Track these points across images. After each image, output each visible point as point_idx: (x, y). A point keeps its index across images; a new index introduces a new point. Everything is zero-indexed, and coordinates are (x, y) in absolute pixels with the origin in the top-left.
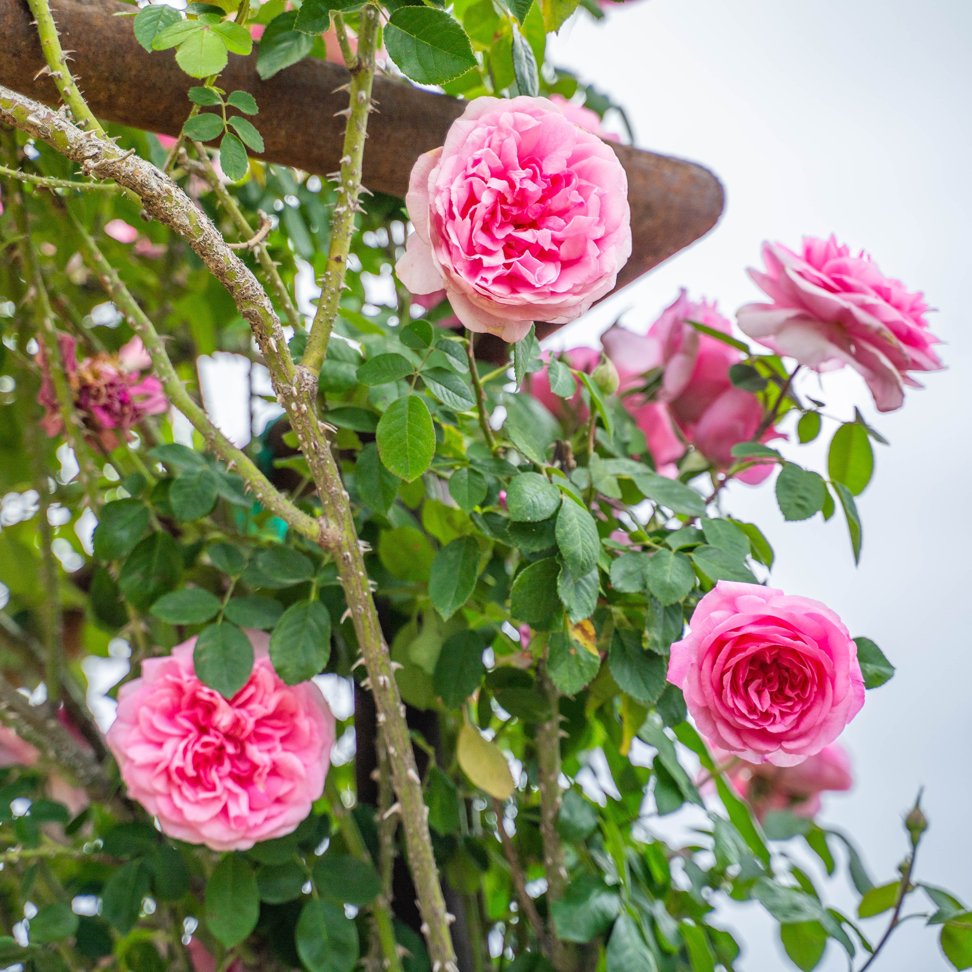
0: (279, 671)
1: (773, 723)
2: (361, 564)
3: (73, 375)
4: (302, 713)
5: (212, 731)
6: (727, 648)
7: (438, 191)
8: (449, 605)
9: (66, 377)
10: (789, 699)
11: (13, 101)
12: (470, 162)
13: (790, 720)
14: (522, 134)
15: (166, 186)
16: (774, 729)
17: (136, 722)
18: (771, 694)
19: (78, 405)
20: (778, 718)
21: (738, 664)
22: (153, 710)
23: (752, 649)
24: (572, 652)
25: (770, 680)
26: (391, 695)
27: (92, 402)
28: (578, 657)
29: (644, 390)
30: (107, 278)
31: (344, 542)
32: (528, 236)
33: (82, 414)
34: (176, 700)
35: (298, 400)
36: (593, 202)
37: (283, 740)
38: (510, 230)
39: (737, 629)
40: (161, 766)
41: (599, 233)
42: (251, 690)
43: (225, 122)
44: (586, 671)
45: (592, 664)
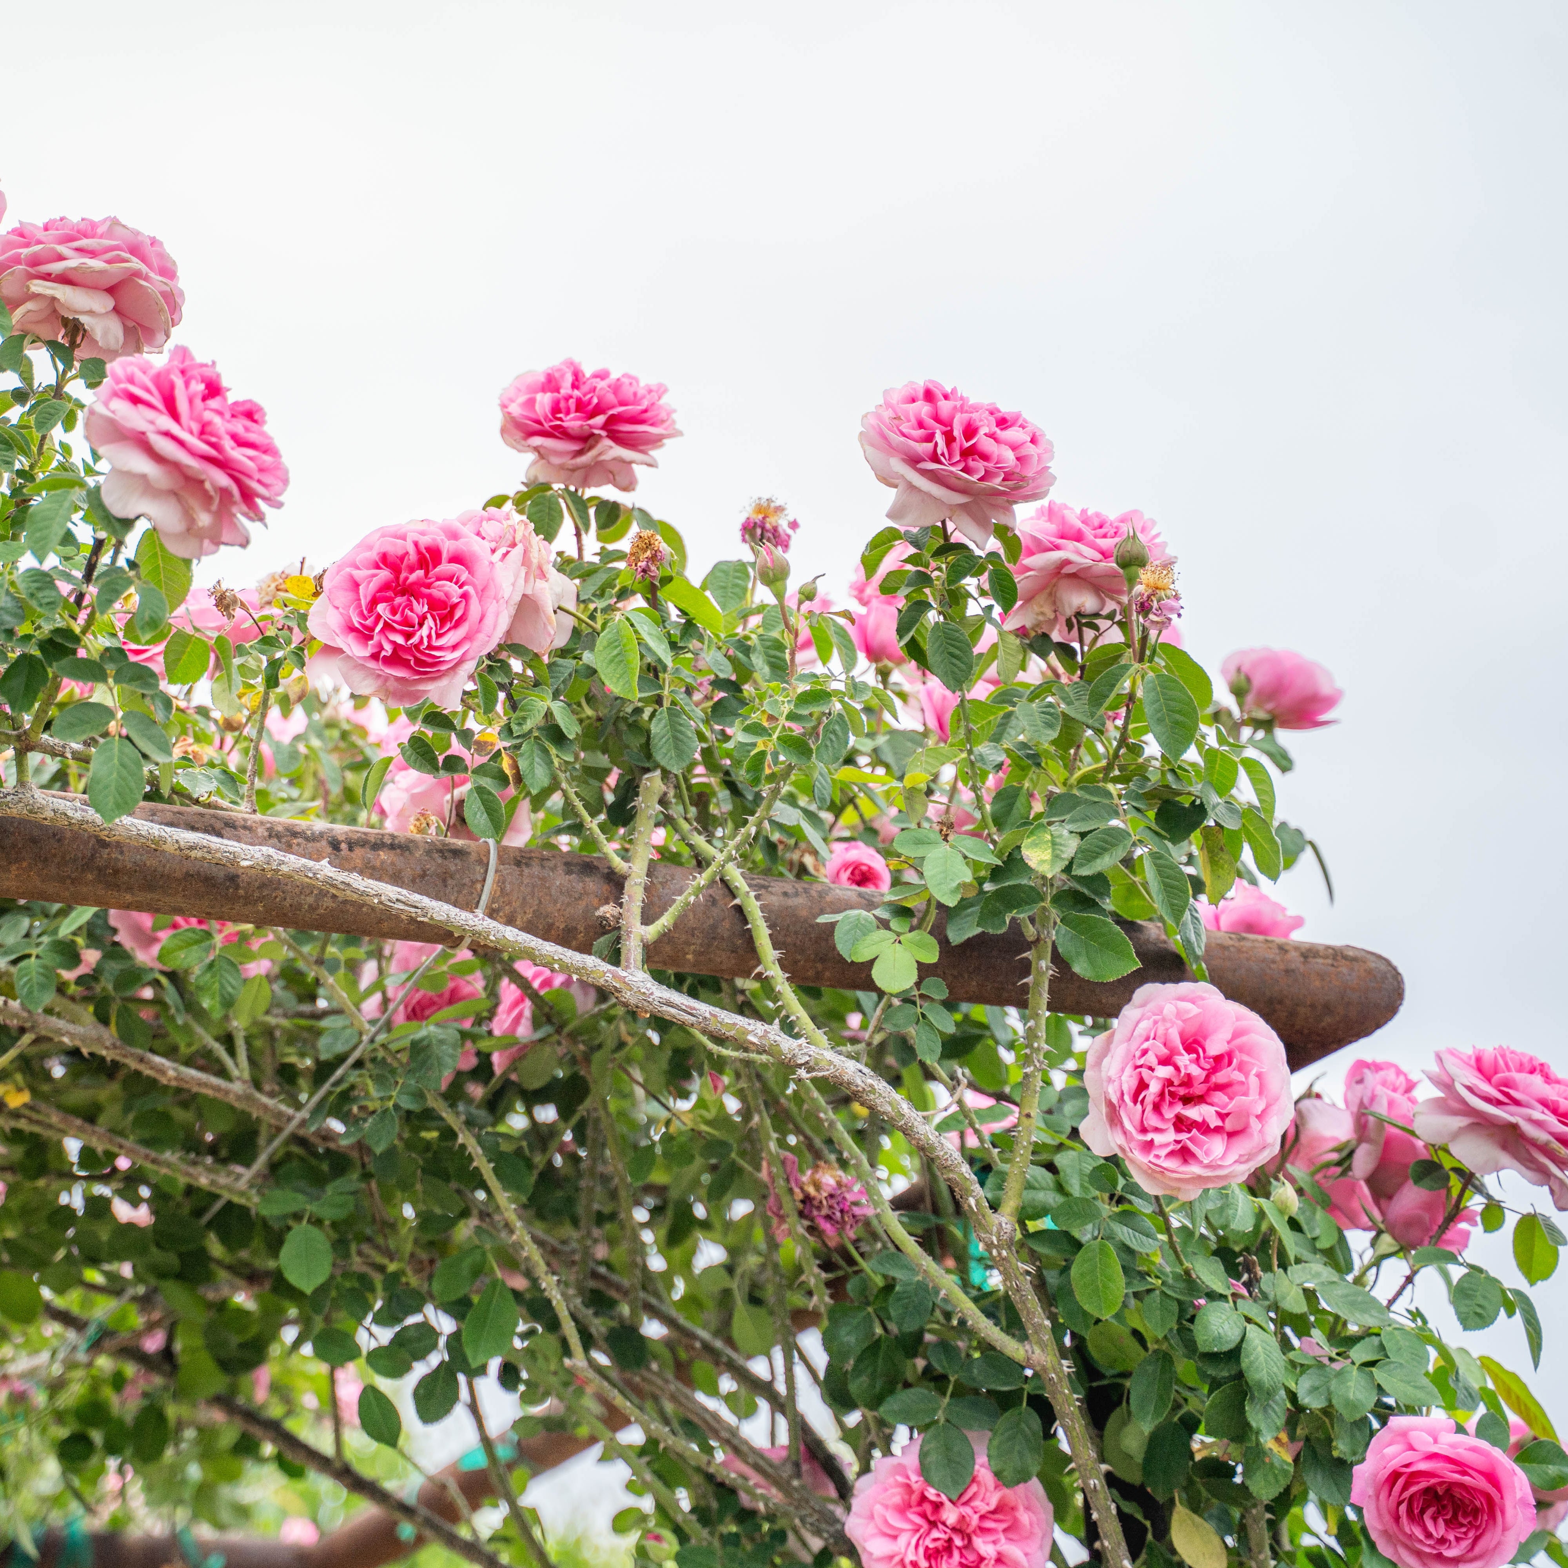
0: (997, 1474)
1: (1449, 1547)
2: (1066, 1382)
3: (797, 1190)
4: (1021, 1508)
5: (940, 1526)
6: (1401, 1482)
7: (1110, 1080)
8: (1149, 1417)
9: (791, 1191)
10: (1462, 1525)
11: (735, 1024)
12: (1138, 1054)
13: (1465, 1544)
14: (1184, 1021)
15: (870, 1081)
16: (1449, 1553)
17: (872, 1517)
18: (1445, 1521)
19: (801, 1214)
20: (1454, 1543)
21: (1412, 1497)
22: (886, 1507)
23: (1423, 1485)
24: (1267, 1460)
25: (1444, 1507)
26: (1101, 1496)
27: (815, 1213)
28: (1272, 1465)
29: (1339, 1163)
30: (822, 1115)
31: (1049, 1365)
32: (1194, 1113)
33: (807, 1223)
34: (906, 1497)
35: (999, 1247)
36: (1253, 1081)
37: (1005, 1531)
38: (1179, 1108)
39: (1407, 1466)
40: (897, 1559)
41: (1259, 1108)
42: (974, 1488)
43: (919, 1010)
44: (1280, 1478)
45: (1285, 1472)
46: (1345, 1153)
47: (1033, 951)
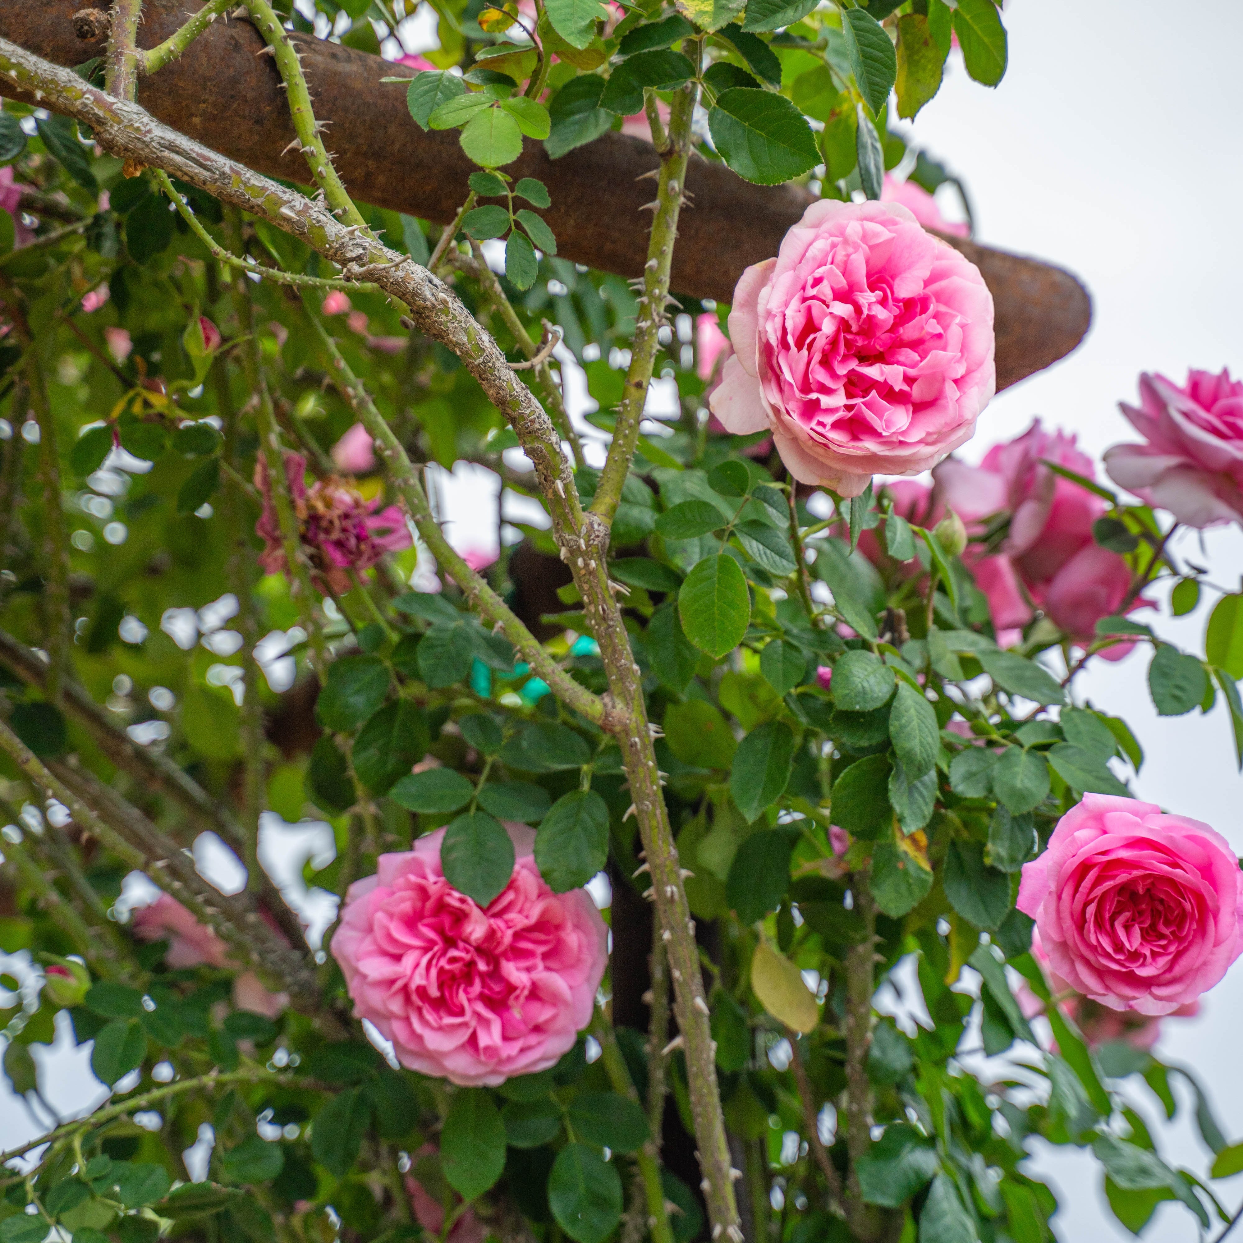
0: (544, 875)
1: (1143, 965)
2: (651, 752)
3: (300, 503)
4: (569, 926)
5: (461, 944)
6: (1092, 875)
7: (769, 315)
8: (755, 804)
9: (292, 505)
10: (1163, 937)
11: (264, 189)
12: (810, 281)
13: (1163, 961)
14: (871, 248)
15: (442, 295)
16: (1144, 972)
17: (370, 929)
18: (1141, 929)
19: (304, 539)
20: (1149, 959)
21: (1105, 894)
22: (391, 916)
23: (1123, 877)
24: (900, 866)
25: (1141, 913)
26: (679, 909)
27: (322, 536)
28: (906, 873)
29: (984, 539)
30: (350, 390)
31: (633, 726)
32: (874, 372)
33: (310, 550)
34: (419, 904)
35: (586, 555)
36: (954, 333)
37: (546, 956)
38: (853, 365)
39: (1105, 853)
40: (399, 984)
41: (960, 371)
42: (510, 896)
43: (512, 217)
44: (916, 889)
45: (924, 882)
46: (995, 525)
47: (662, 168)
